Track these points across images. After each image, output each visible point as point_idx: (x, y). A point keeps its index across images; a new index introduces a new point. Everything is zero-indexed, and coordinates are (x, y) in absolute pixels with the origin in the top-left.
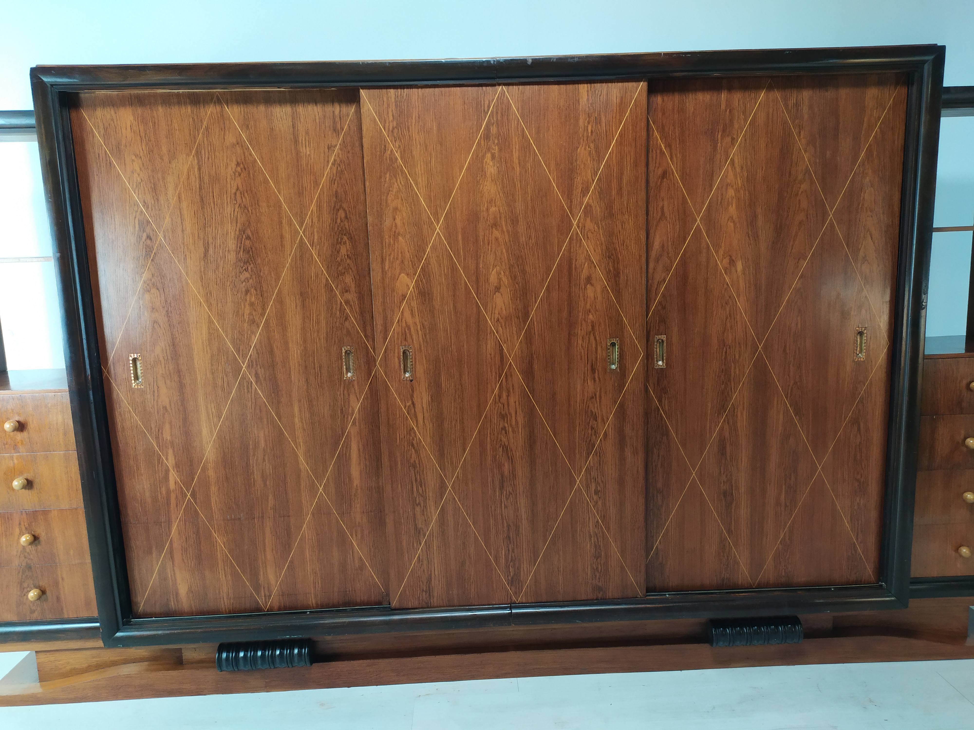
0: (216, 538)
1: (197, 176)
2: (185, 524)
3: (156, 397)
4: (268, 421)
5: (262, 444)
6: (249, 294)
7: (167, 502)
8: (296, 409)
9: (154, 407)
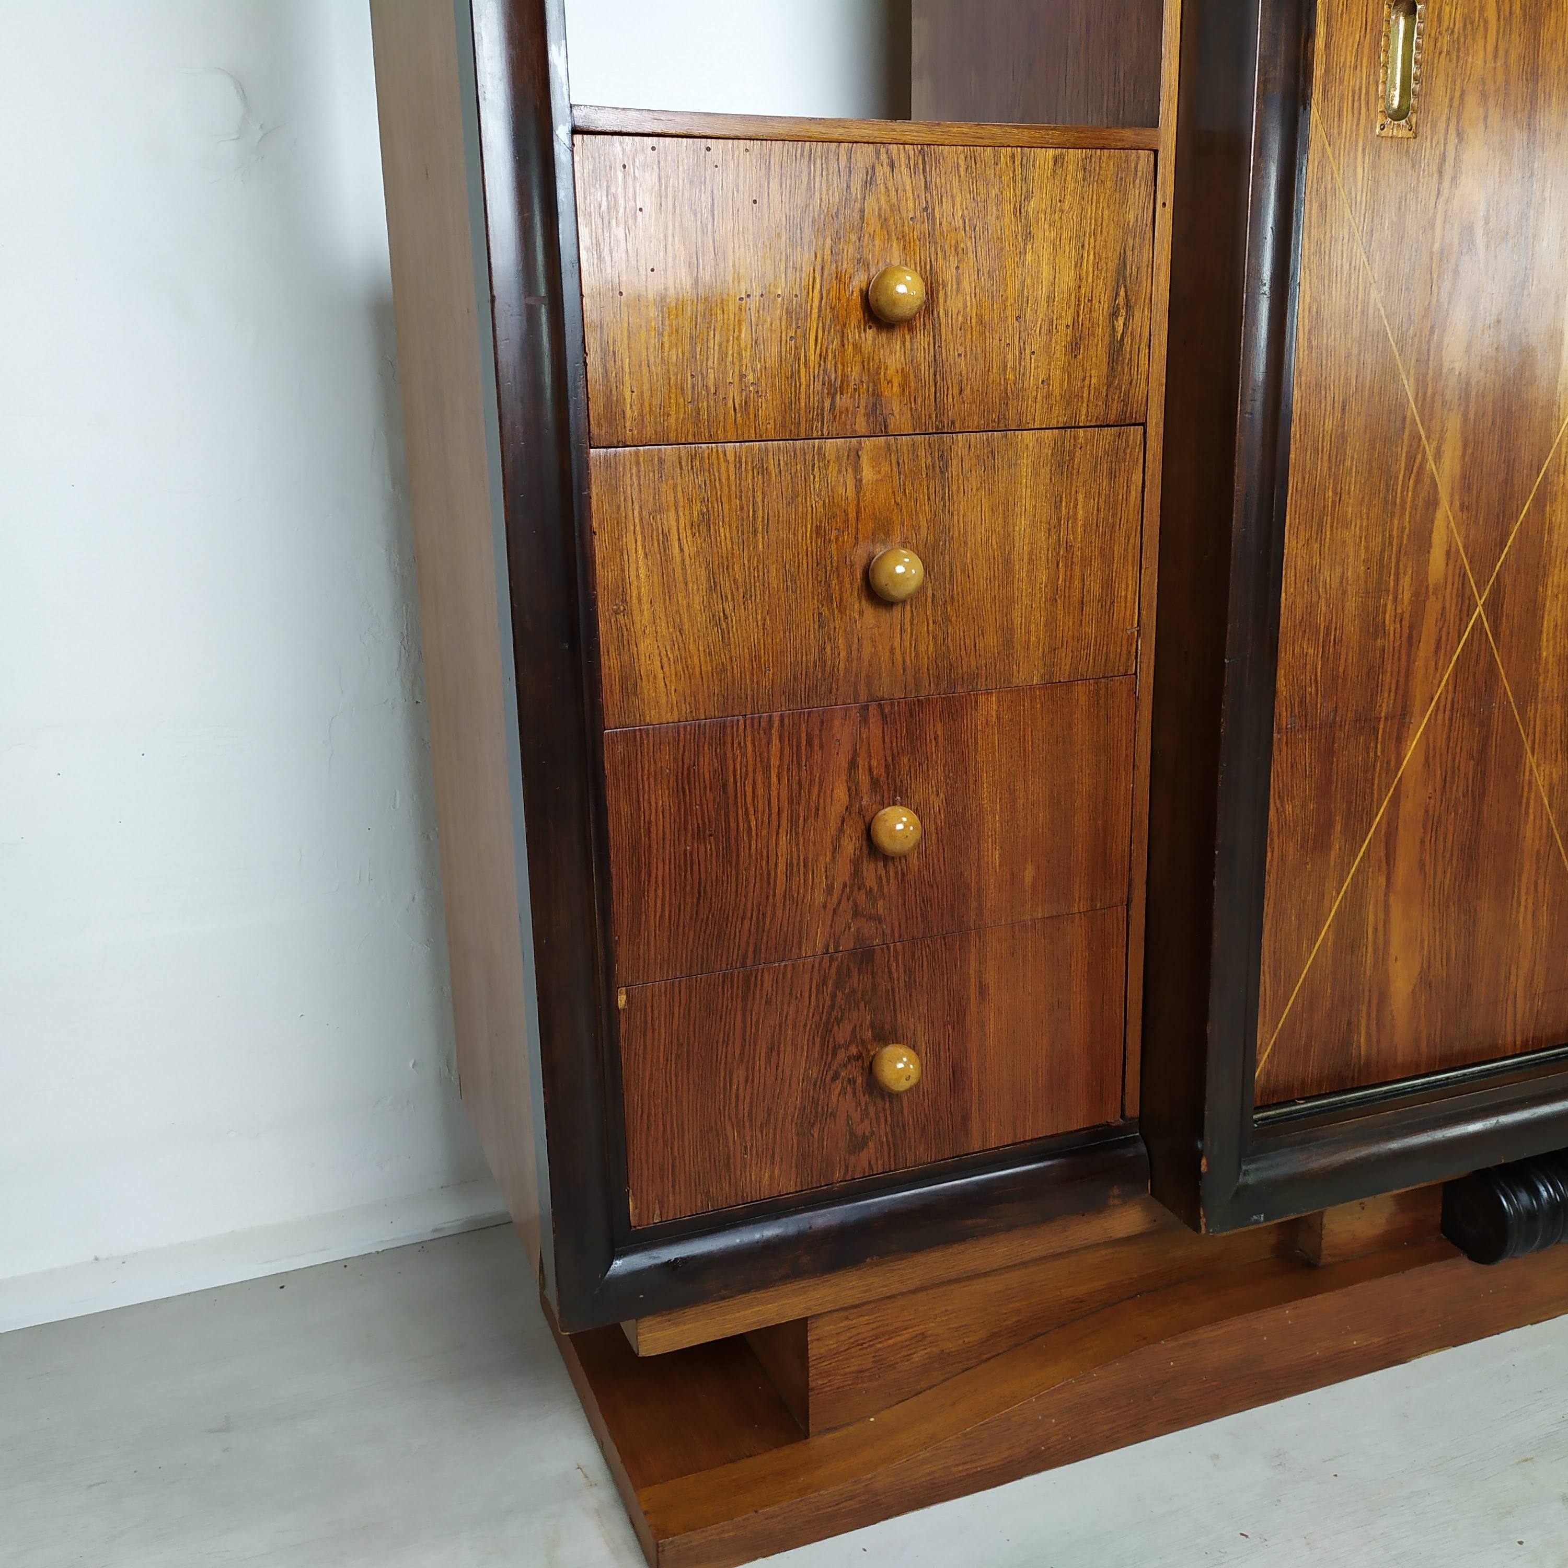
0: (1531, 770)
3: (1446, 185)
7: (1410, 637)
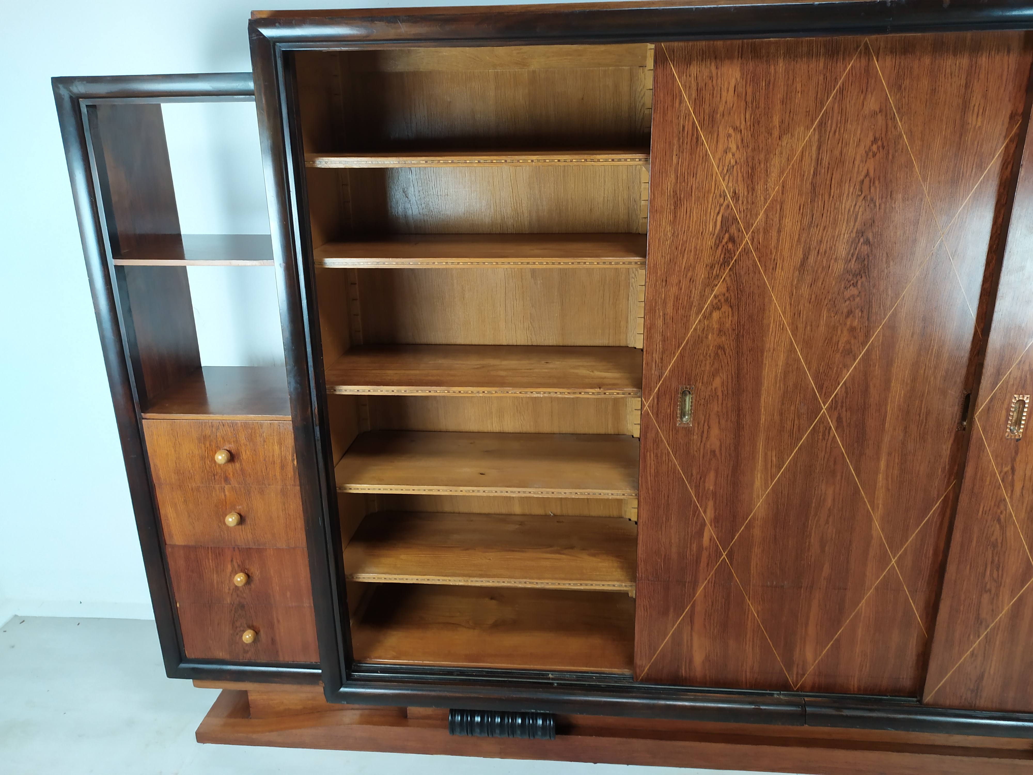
0: (749, 605)
1: (814, 156)
2: (714, 586)
3: (704, 439)
4: (842, 476)
5: (829, 502)
6: (851, 316)
7: (697, 561)
8: (883, 464)
9: (700, 451)
